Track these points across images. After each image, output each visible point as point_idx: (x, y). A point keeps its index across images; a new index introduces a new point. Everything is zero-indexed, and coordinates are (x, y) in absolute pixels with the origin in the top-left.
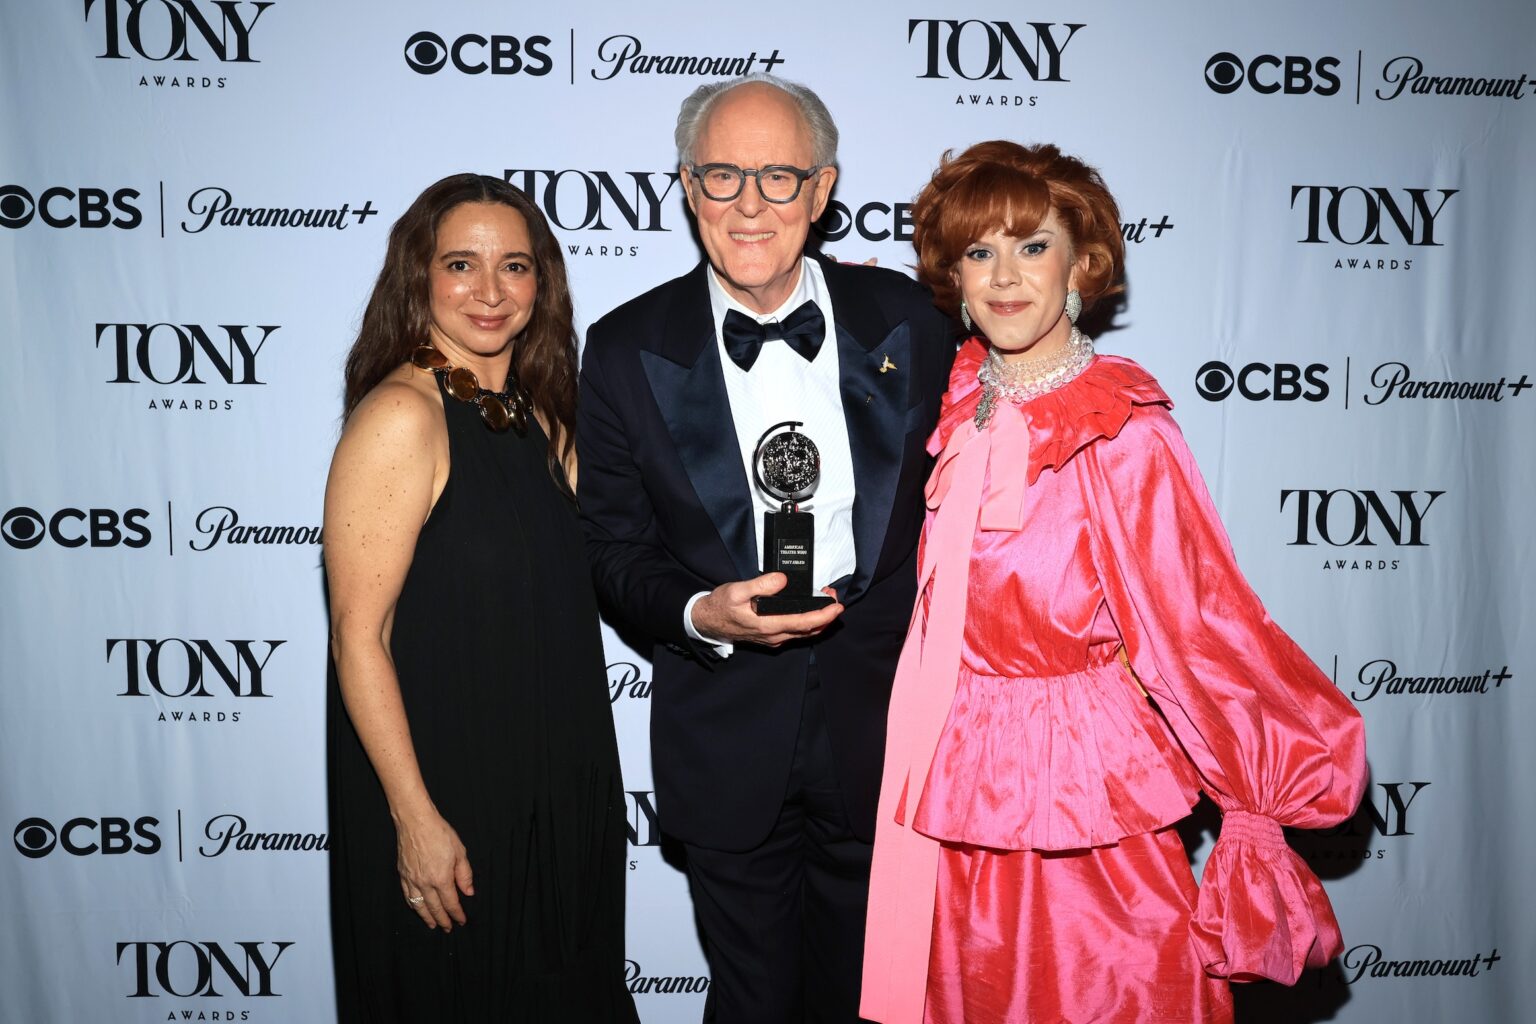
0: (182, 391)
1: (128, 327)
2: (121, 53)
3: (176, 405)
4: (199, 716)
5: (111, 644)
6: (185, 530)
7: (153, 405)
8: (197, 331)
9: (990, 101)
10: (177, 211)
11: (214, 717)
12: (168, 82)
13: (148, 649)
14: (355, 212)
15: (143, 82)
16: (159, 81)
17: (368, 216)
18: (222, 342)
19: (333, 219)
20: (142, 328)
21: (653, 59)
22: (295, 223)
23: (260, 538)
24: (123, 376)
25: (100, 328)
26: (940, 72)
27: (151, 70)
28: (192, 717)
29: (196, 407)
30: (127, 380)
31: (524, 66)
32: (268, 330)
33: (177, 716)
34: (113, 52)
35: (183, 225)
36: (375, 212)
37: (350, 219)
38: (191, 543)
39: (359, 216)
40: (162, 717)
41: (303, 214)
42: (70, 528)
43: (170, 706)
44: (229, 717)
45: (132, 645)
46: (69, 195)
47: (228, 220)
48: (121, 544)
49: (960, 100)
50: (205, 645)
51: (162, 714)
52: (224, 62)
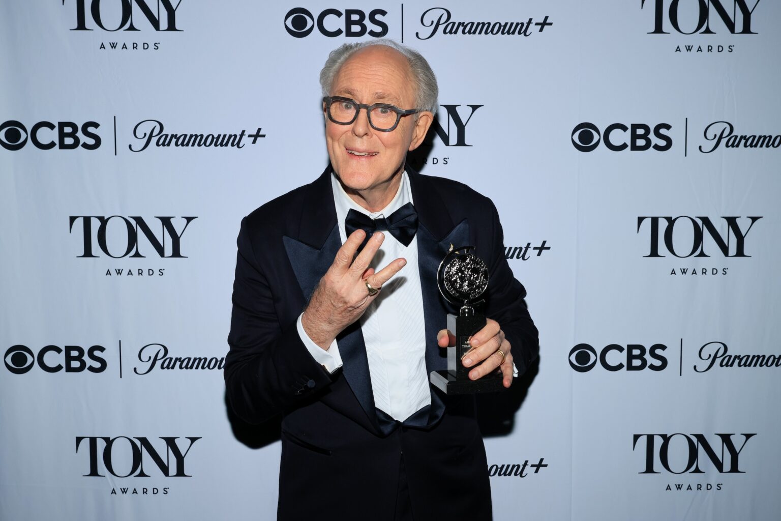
0: (130, 263)
1: (92, 218)
2: (87, 27)
3: (125, 272)
4: (140, 491)
5: (79, 440)
6: (131, 360)
7: (108, 273)
8: (139, 220)
9: (700, 49)
10: (125, 136)
11: (150, 491)
12: (119, 46)
13: (104, 444)
14: (250, 136)
15: (102, 46)
16: (113, 46)
17: (259, 139)
18: (157, 228)
19: (234, 141)
20: (101, 219)
21: (460, 24)
22: (208, 144)
23: (184, 365)
24: (88, 253)
25: (72, 219)
26: (664, 29)
27: (108, 38)
28: (135, 492)
29: (139, 274)
30: (91, 255)
31: (368, 31)
32: (189, 219)
33: (124, 491)
34: (81, 26)
35: (130, 146)
36: (264, 136)
37: (246, 140)
38: (135, 369)
39: (252, 139)
40: (114, 492)
41: (213, 137)
42: (52, 359)
43: (119, 484)
44: (161, 491)
45: (93, 441)
46: (51, 126)
47: (161, 142)
48: (86, 370)
49: (678, 49)
50: (144, 441)
51: (114, 490)
52: (159, 31)
